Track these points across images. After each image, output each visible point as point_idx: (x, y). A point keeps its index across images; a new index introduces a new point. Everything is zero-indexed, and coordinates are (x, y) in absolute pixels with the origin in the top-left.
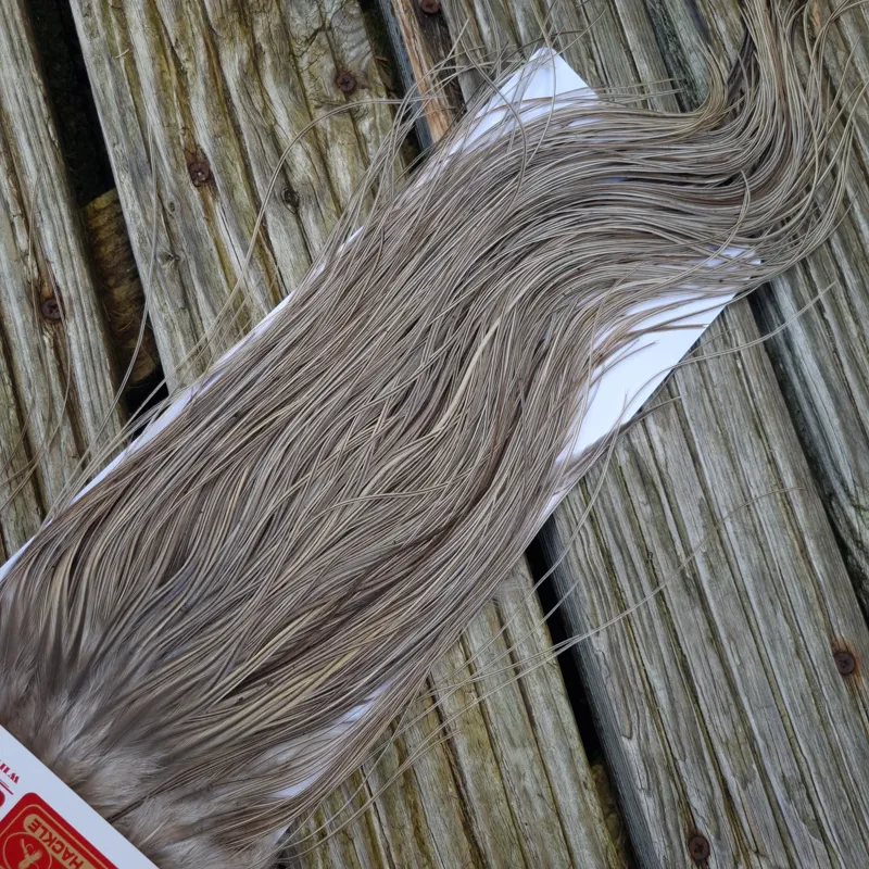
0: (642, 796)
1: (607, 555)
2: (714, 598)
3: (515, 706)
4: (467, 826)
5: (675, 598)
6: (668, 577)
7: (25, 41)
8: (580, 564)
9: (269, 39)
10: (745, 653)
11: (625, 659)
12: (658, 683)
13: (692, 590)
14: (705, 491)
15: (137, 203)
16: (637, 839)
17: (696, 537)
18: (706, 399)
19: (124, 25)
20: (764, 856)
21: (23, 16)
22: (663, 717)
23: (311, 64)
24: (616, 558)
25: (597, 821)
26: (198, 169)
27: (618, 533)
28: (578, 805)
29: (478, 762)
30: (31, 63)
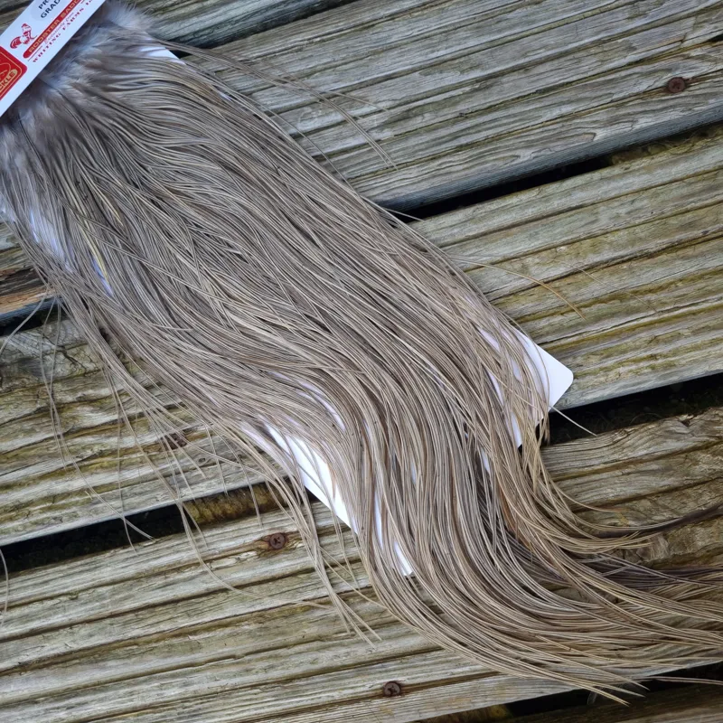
0: (637, 127)
1: (460, 148)
2: (495, 67)
3: (568, 219)
4: (650, 256)
5: (493, 97)
6: (479, 101)
7: (83, 562)
8: (467, 168)
9: (74, 391)
10: (536, 44)
11: (538, 137)
12: (556, 112)
13: (488, 83)
14: (413, 71)
15: (200, 485)
16: (666, 132)
17: (451, 78)
18: (345, 67)
19: (68, 494)
20: (685, 36)
21: (64, 564)
22: (581, 109)
23: (91, 361)
24: (463, 141)
25: (653, 161)
26: (175, 442)
27: (444, 140)
28: (641, 174)
29: (607, 247)
30: (99, 558)
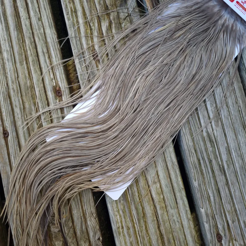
0: (205, 223)
1: (199, 160)
2: (228, 173)
3: (172, 199)
4: (159, 227)
5: (217, 172)
6: (216, 168)
7: (52, 22)
8: (192, 163)
9: (114, 19)
10: (236, 188)
11: (202, 188)
12: (211, 195)
13: (222, 171)
14: (227, 144)
15: (80, 65)
16: (203, 233)
17: (224, 157)
18: (230, 119)
19: (77, 17)
20: (237, 241)
21: (52, 16)
22: (212, 204)
23: (125, 26)
24: (202, 161)
25: (192, 229)
26: (95, 56)
27: (202, 155)
28: (188, 225)
29: (162, 212)
30: (54, 28)
